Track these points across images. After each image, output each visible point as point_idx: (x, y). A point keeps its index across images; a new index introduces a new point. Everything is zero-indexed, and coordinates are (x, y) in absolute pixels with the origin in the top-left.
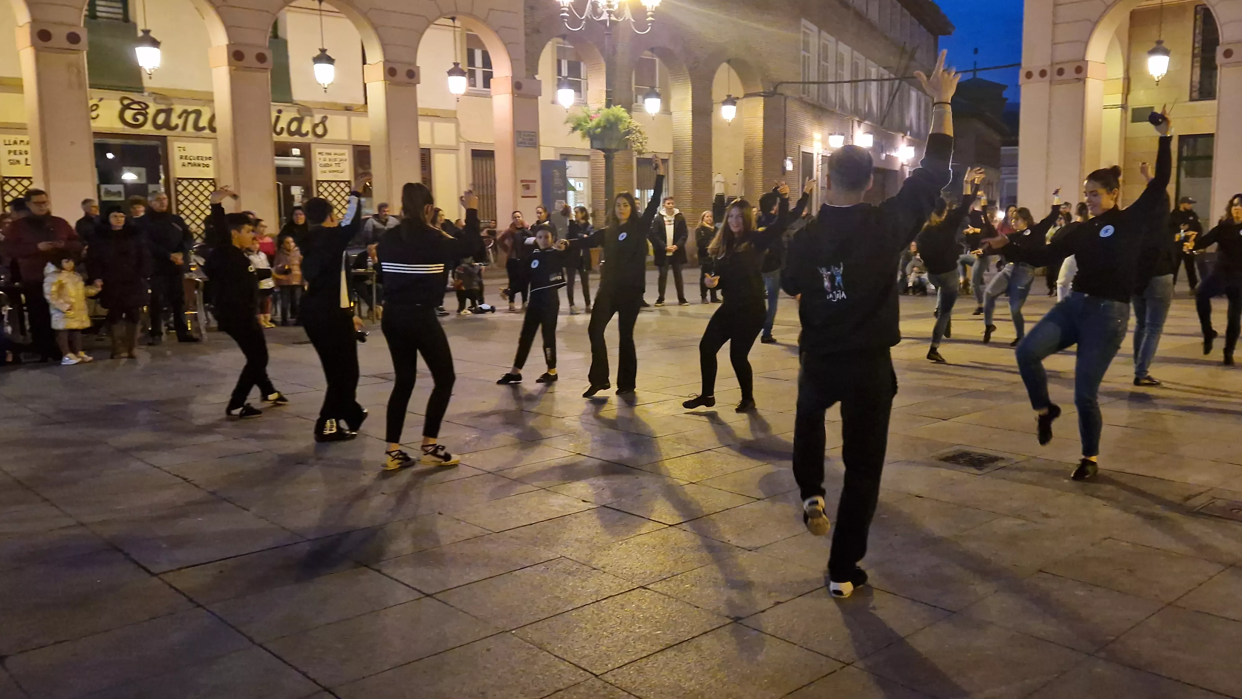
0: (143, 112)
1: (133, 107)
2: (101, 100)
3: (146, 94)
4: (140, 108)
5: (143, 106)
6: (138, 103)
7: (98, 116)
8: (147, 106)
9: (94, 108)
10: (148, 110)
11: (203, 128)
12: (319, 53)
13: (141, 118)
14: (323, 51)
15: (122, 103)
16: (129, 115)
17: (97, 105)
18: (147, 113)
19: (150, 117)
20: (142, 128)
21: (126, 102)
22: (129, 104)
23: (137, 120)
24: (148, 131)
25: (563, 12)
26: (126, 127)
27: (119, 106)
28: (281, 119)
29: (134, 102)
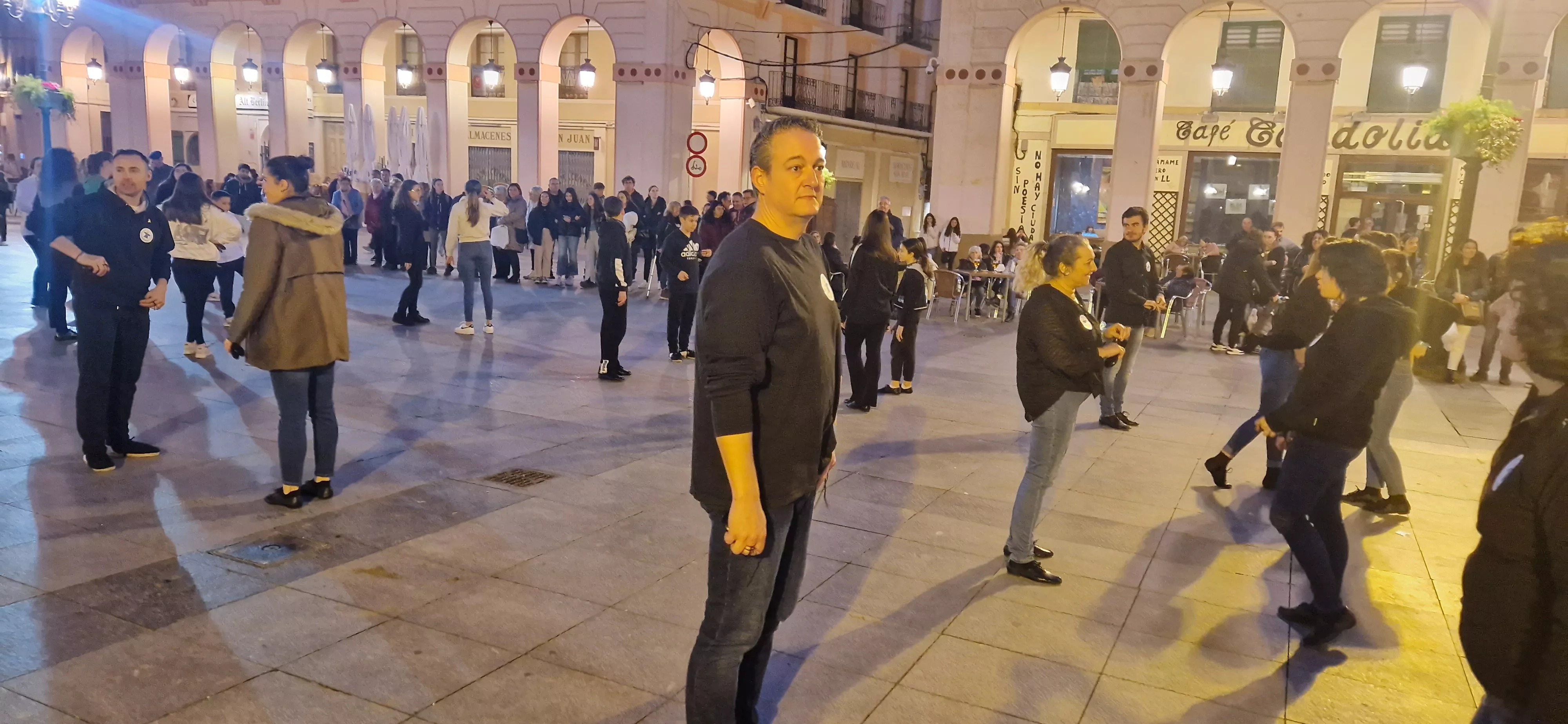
0: (1270, 131)
1: (1261, 126)
2: (1234, 121)
3: (1275, 113)
4: (1267, 127)
5: (1271, 125)
6: (1266, 123)
7: (1228, 136)
8: (1274, 125)
9: (1226, 129)
10: (1274, 129)
13: (1266, 137)
15: (1251, 123)
16: (1255, 136)
17: (1229, 127)
18: (1273, 132)
19: (1275, 135)
20: (1266, 146)
21: (1255, 123)
22: (1258, 124)
23: (1263, 139)
24: (1271, 148)
26: (1251, 146)
27: (1249, 126)
28: (1419, 131)
29: (1263, 122)
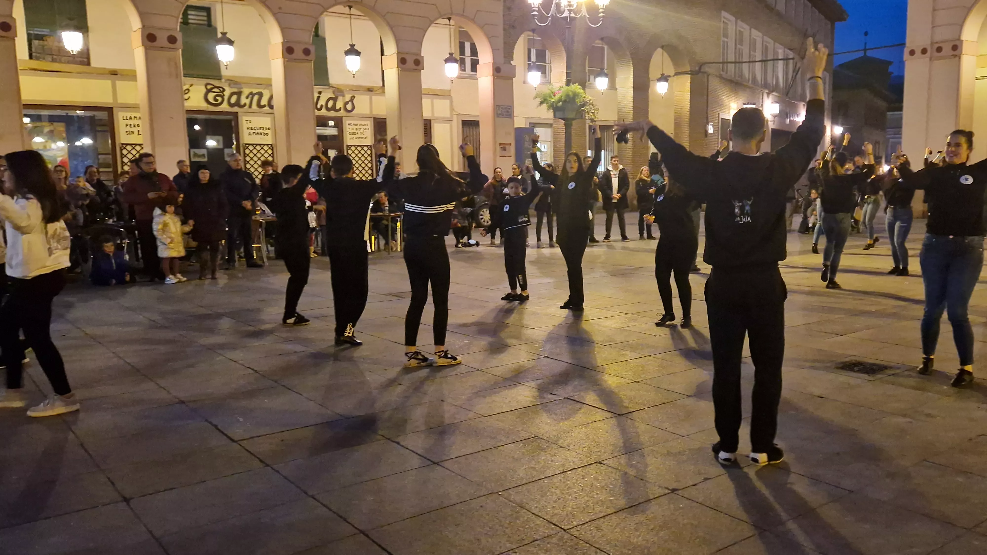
0: (221, 94)
1: (214, 90)
2: (191, 85)
3: (223, 80)
4: (219, 91)
5: (221, 89)
6: (218, 87)
7: (189, 98)
8: (224, 90)
9: (186, 92)
10: (224, 93)
11: (264, 106)
12: (349, 47)
13: (220, 99)
14: (352, 46)
15: (206, 88)
16: (211, 96)
17: (188, 90)
18: (224, 95)
19: (226, 98)
20: (221, 106)
21: (209, 87)
22: (212, 88)
23: (217, 100)
24: (225, 108)
25: (534, 11)
26: (209, 106)
27: (204, 90)
28: (321, 98)
29: (215, 87)
